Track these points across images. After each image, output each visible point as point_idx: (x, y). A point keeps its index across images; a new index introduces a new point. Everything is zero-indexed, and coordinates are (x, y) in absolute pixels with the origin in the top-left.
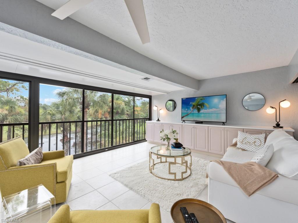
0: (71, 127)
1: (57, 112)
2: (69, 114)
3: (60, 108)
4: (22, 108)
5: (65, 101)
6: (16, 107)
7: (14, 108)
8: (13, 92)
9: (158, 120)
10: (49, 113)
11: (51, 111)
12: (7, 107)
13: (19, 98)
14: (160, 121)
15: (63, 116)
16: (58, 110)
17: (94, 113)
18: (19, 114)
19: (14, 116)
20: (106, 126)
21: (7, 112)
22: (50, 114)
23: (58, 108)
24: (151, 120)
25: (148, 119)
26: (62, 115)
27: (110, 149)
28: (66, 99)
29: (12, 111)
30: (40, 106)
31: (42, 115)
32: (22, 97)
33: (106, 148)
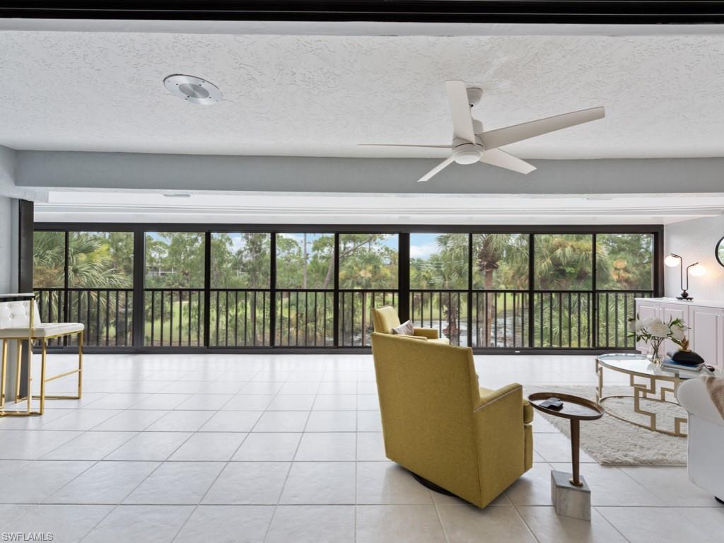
0: (461, 305)
1: (437, 273)
2: (457, 278)
3: (442, 266)
4: (387, 268)
5: (448, 253)
6: (381, 266)
7: (379, 268)
8: (377, 241)
9: (685, 296)
10: (424, 276)
11: (427, 272)
12: (370, 268)
13: (383, 251)
14: (691, 299)
15: (447, 282)
16: (438, 271)
17: (513, 276)
18: (384, 278)
19: (378, 282)
20: (544, 311)
21: (369, 275)
22: (427, 279)
23: (438, 266)
24: (663, 295)
25: (650, 292)
26: (445, 280)
27: (524, 352)
28: (451, 250)
29: (375, 272)
30: (411, 263)
31: (415, 280)
32: (387, 249)
33: (517, 349)
